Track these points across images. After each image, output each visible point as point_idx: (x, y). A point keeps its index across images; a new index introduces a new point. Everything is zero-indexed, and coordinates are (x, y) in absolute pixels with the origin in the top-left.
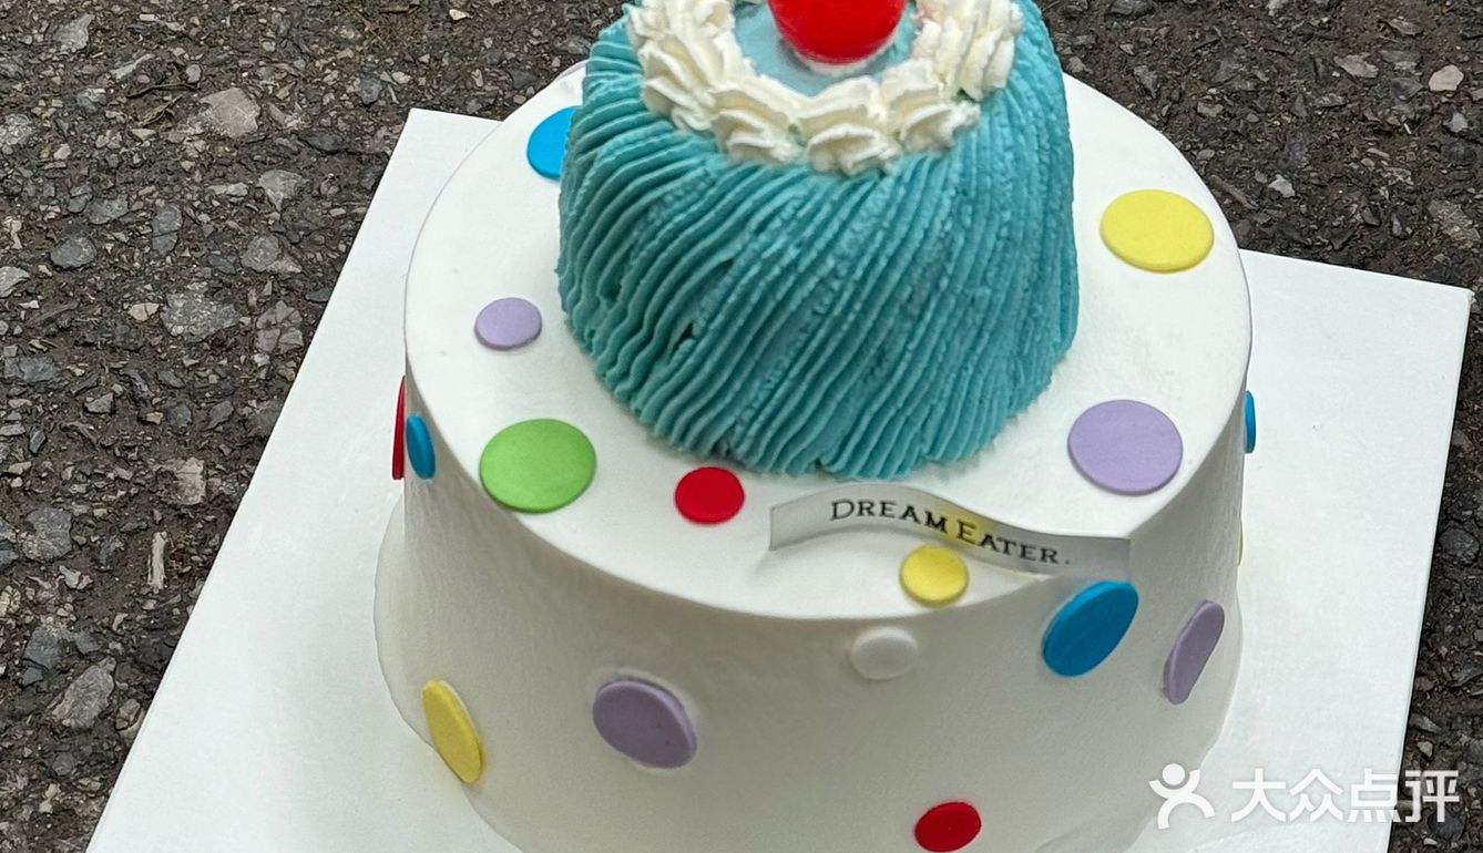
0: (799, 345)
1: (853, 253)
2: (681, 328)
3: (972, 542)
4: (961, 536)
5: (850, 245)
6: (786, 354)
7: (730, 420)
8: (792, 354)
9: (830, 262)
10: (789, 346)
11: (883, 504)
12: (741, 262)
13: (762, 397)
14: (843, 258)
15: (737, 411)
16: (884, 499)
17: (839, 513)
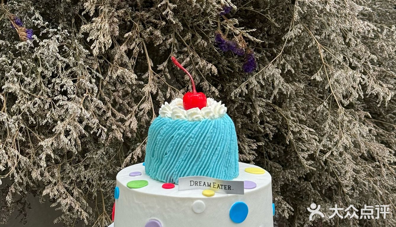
0: (185, 153)
1: (195, 133)
2: (165, 153)
3: (215, 188)
4: (214, 187)
5: (194, 131)
6: (183, 156)
7: (173, 171)
8: (184, 156)
9: (191, 135)
10: (183, 154)
11: (200, 182)
12: (175, 135)
13: (179, 165)
14: (193, 134)
15: (174, 169)
16: (200, 181)
17: (192, 185)
